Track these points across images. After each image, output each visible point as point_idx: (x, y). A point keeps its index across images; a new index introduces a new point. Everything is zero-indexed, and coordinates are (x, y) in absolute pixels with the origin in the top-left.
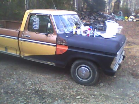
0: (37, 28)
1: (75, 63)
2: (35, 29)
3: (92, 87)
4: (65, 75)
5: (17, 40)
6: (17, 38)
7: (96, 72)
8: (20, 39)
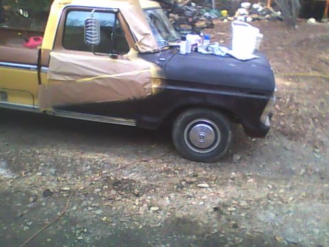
0: (95, 41)
1: (183, 117)
2: (91, 44)
3: (219, 164)
4: (153, 146)
5: (36, 72)
6: (36, 67)
7: (230, 132)
8: (43, 68)
